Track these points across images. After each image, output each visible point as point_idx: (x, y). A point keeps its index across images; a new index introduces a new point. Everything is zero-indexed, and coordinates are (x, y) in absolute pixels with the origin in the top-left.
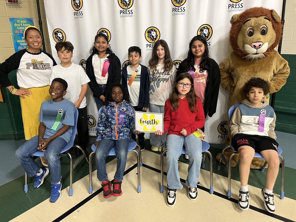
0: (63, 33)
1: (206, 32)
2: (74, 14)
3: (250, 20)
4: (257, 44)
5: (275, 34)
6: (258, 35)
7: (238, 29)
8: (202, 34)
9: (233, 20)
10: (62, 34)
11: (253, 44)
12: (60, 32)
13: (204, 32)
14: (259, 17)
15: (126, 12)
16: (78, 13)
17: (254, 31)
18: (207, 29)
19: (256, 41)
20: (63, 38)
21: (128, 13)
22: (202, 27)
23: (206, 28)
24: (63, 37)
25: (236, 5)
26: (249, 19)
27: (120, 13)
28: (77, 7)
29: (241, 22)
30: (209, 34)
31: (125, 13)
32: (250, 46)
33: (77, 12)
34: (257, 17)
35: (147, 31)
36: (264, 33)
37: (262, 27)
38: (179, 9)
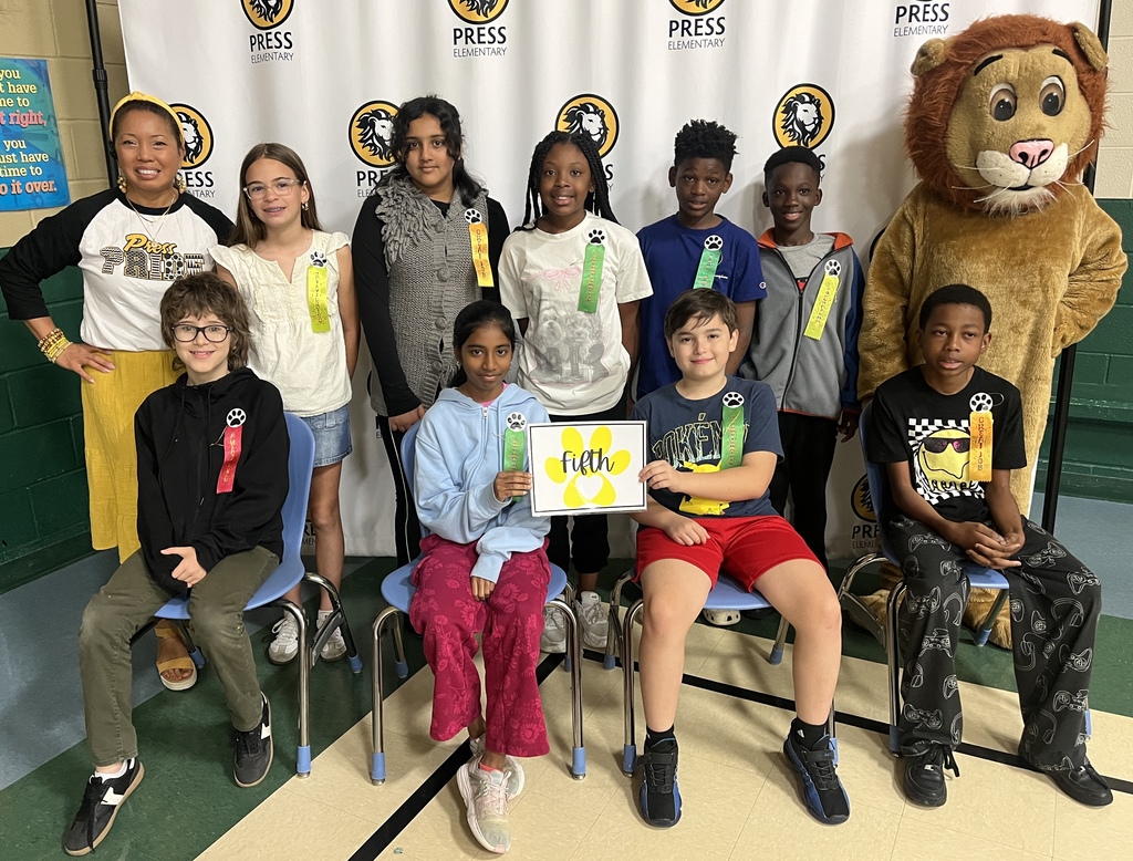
0: (199, 121)
1: (805, 113)
2: (252, 45)
3: (1000, 57)
4: (1033, 149)
5: (1086, 116)
6: (1031, 115)
7: (950, 92)
8: (792, 123)
9: (930, 59)
10: (195, 125)
11: (1020, 148)
12: (189, 120)
13: (800, 115)
14: (1033, 46)
15: (479, 35)
16: (268, 40)
17: (1016, 98)
18: (810, 102)
19: (1029, 137)
20: (200, 144)
21: (488, 38)
22: (793, 94)
23: (807, 99)
24: (200, 138)
25: (928, 9)
26: (995, 54)
27: (456, 38)
28: (265, 15)
29: (962, 64)
30: (820, 123)
31: (476, 41)
32: (1007, 157)
33: (263, 33)
34: (1025, 47)
35: (564, 112)
36: (1053, 106)
37: (1045, 84)
38: (699, 23)
